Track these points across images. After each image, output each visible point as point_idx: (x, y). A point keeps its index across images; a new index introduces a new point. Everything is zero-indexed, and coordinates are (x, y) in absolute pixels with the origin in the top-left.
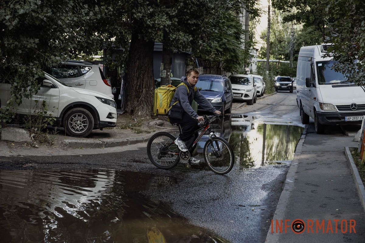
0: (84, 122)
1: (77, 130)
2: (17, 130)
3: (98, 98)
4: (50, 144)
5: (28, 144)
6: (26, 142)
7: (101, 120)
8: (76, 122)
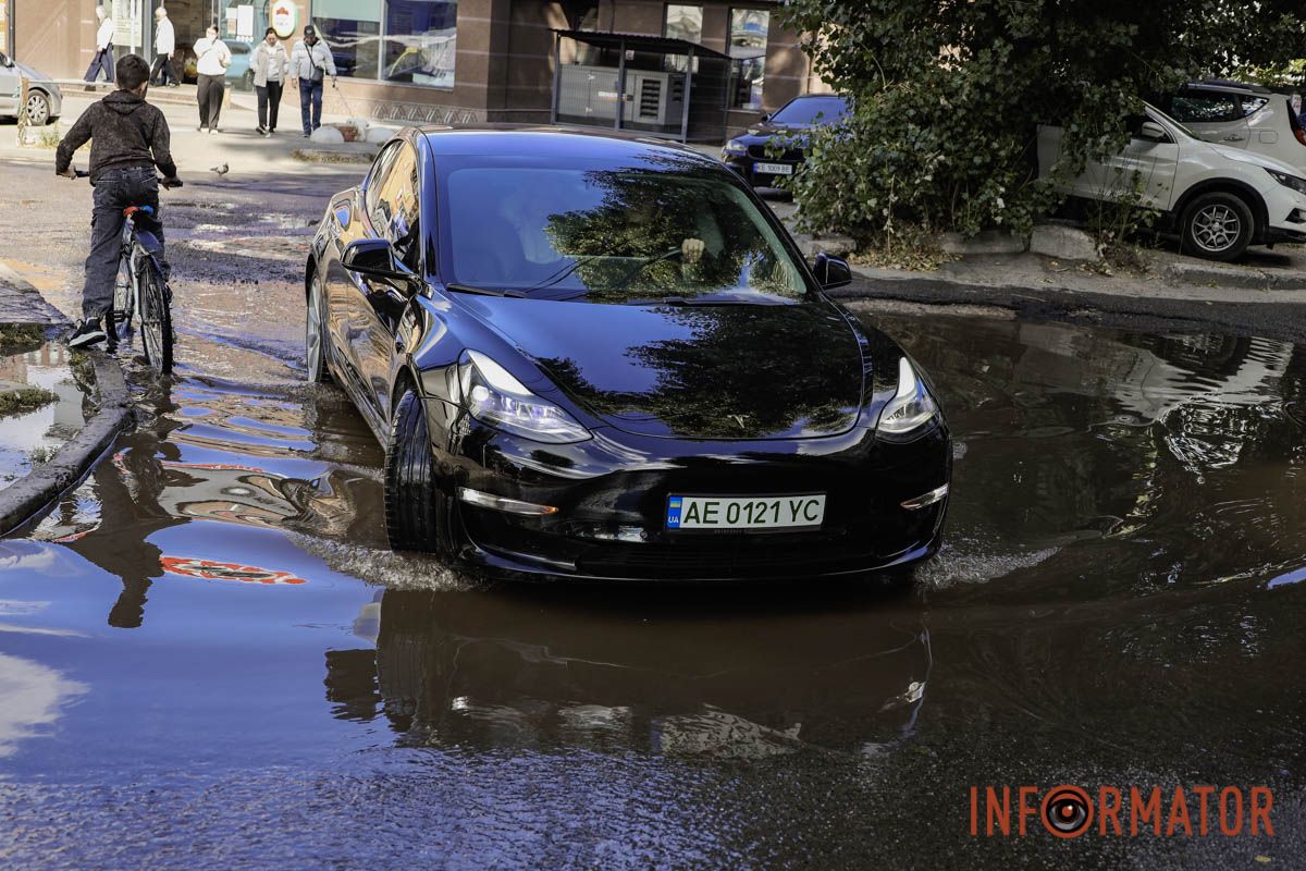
0: (1228, 226)
1: (1211, 243)
2: (1068, 232)
3: (1270, 171)
4: (1141, 270)
5: (1089, 265)
6: (1084, 261)
7: (1271, 224)
8: (1210, 225)
